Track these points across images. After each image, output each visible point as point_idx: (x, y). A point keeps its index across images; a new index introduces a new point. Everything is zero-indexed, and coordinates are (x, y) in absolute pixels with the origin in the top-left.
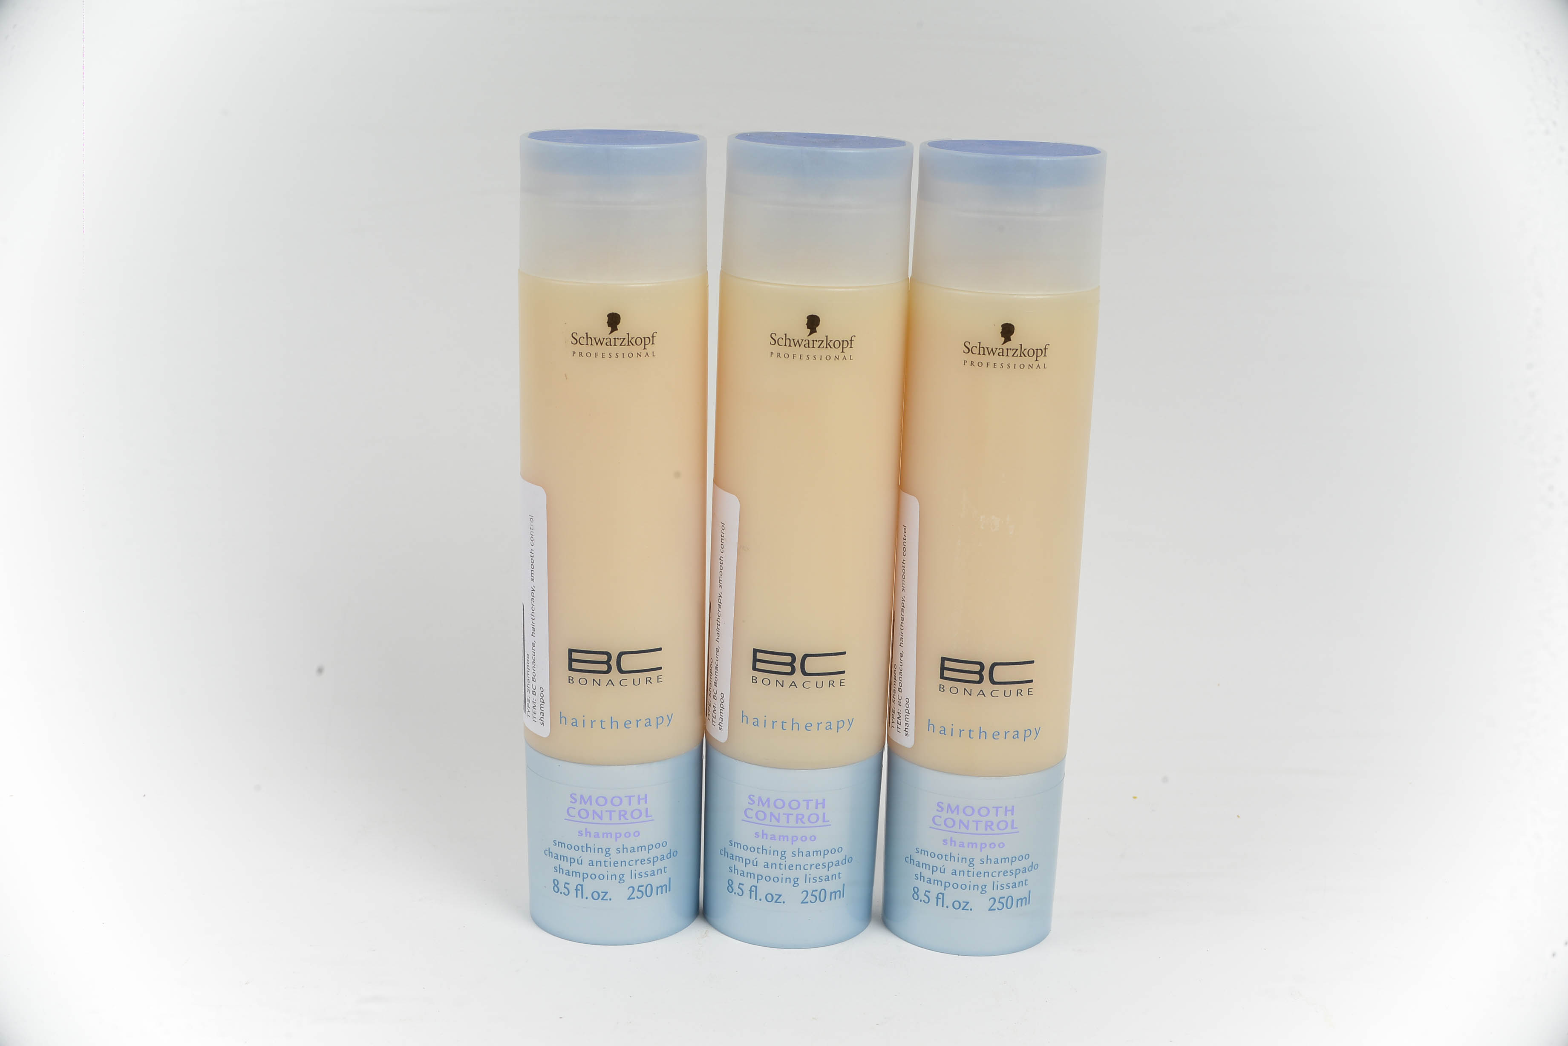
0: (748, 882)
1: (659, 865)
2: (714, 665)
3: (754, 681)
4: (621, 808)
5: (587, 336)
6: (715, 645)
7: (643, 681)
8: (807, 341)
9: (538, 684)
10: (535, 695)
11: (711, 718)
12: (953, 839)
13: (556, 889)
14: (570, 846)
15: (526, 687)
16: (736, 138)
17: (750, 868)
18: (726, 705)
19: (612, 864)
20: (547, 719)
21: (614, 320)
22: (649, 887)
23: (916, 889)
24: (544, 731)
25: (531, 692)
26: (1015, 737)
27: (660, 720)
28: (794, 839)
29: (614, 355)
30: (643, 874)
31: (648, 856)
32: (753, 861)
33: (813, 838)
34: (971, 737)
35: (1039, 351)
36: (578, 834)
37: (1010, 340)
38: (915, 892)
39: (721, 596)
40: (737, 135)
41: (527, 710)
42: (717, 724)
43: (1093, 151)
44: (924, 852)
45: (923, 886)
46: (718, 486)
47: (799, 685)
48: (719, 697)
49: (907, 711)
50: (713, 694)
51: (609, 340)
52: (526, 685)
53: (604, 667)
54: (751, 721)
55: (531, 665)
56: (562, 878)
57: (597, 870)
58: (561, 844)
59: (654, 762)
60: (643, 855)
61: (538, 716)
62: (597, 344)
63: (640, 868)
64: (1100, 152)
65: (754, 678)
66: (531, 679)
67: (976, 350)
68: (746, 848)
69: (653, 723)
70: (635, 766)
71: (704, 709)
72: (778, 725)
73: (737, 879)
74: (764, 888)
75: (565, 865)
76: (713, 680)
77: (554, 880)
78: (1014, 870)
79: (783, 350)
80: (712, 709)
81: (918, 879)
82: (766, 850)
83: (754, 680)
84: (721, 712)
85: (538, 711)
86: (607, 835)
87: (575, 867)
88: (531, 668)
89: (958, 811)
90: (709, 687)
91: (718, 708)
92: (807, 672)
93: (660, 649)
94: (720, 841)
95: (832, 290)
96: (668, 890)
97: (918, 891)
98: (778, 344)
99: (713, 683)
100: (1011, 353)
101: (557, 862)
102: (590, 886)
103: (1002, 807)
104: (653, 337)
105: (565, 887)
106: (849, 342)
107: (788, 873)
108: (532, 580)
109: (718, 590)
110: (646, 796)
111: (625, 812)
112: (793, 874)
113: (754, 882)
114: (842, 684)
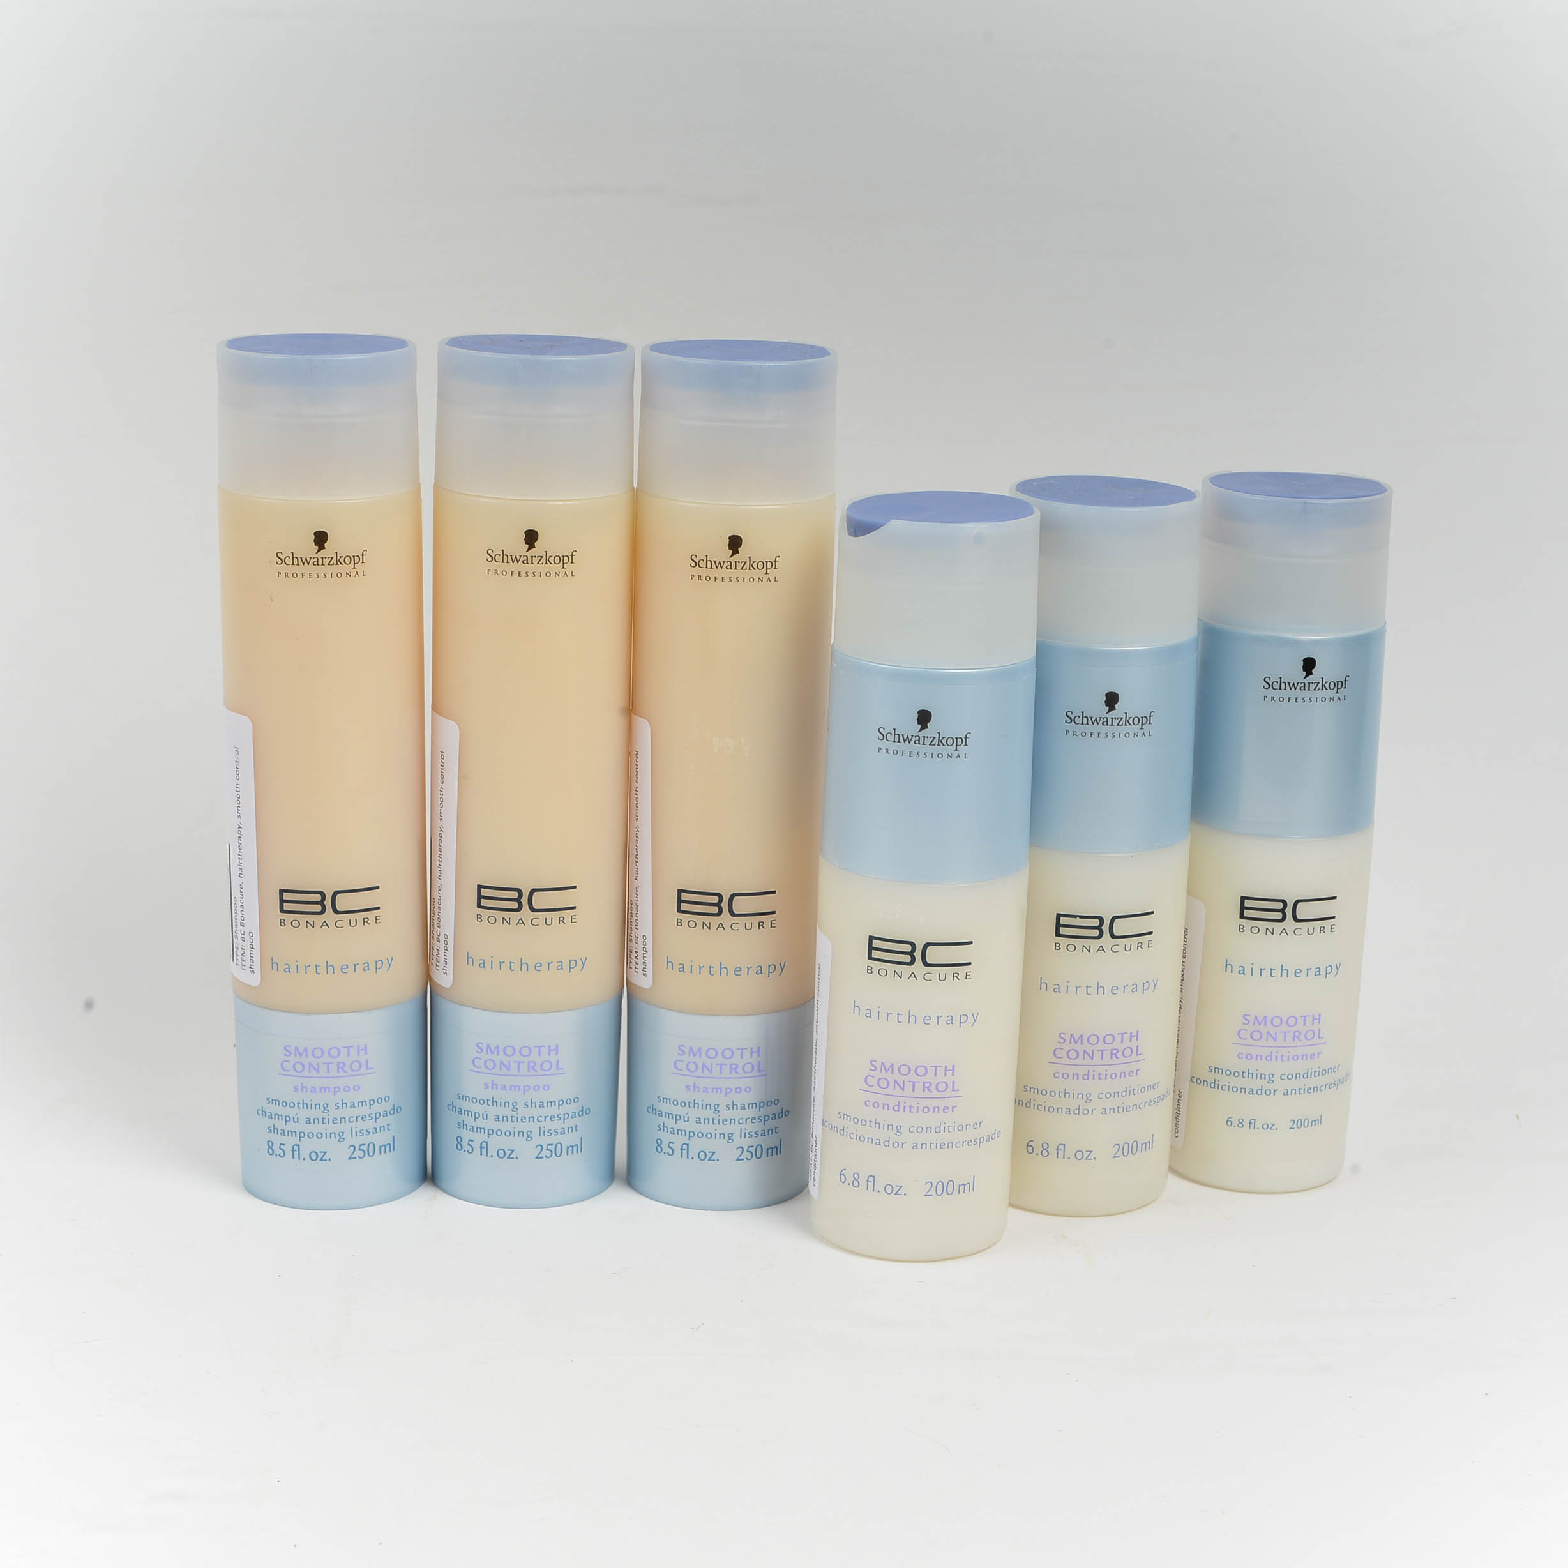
0: (478, 1138)
1: (382, 1121)
2: (437, 905)
4: (339, 1059)
5: (293, 555)
6: (437, 883)
8: (525, 557)
9: (246, 929)
10: (244, 941)
11: (434, 962)
12: (696, 1085)
13: (270, 1151)
14: (285, 1104)
15: (234, 933)
16: (447, 344)
17: (480, 1123)
18: (450, 947)
19: (331, 1121)
20: (257, 967)
21: (321, 539)
22: (371, 1146)
23: (659, 1141)
24: (254, 980)
25: (239, 938)
26: (758, 973)
27: (379, 964)
28: (526, 1089)
29: (321, 575)
30: (364, 1132)
31: (370, 1112)
32: (483, 1115)
33: (547, 1088)
34: (712, 973)
35: (769, 564)
36: (293, 1090)
37: (738, 553)
38: (658, 1145)
39: (442, 831)
40: (447, 340)
41: (235, 959)
42: (441, 968)
43: (823, 352)
44: (667, 1100)
45: (666, 1137)
46: (437, 713)
48: (442, 938)
49: (644, 949)
50: (436, 936)
51: (316, 559)
52: (234, 931)
53: (318, 908)
54: (477, 963)
55: (239, 909)
56: (277, 1139)
57: (315, 1128)
58: (275, 1101)
59: (374, 1009)
61: (248, 963)
62: (304, 564)
63: (361, 1125)
64: (829, 354)
66: (239, 924)
67: (703, 564)
68: (475, 1100)
69: (372, 967)
71: (427, 955)
72: (506, 966)
73: (466, 1135)
74: (495, 1143)
75: (280, 1125)
76: (436, 922)
77: (268, 1142)
78: (763, 1117)
79: (501, 567)
80: (435, 953)
81: (660, 1130)
82: (496, 1102)
83: (479, 918)
84: (445, 956)
85: (247, 957)
86: (324, 1089)
87: (291, 1126)
88: (239, 912)
89: (700, 1053)
90: (432, 928)
91: (442, 951)
92: (535, 908)
94: (447, 1096)
95: (551, 503)
96: (392, 1149)
97: (661, 1143)
98: (495, 560)
99: (435, 925)
100: (739, 566)
101: (270, 1122)
102: (307, 1146)
103: (746, 1048)
104: (363, 555)
105: (280, 1148)
106: (570, 557)
107: (520, 1126)
108: (239, 817)
109: (439, 824)
110: (366, 1046)
111: (344, 1064)
112: (525, 1127)
113: (485, 1137)
114: (573, 921)
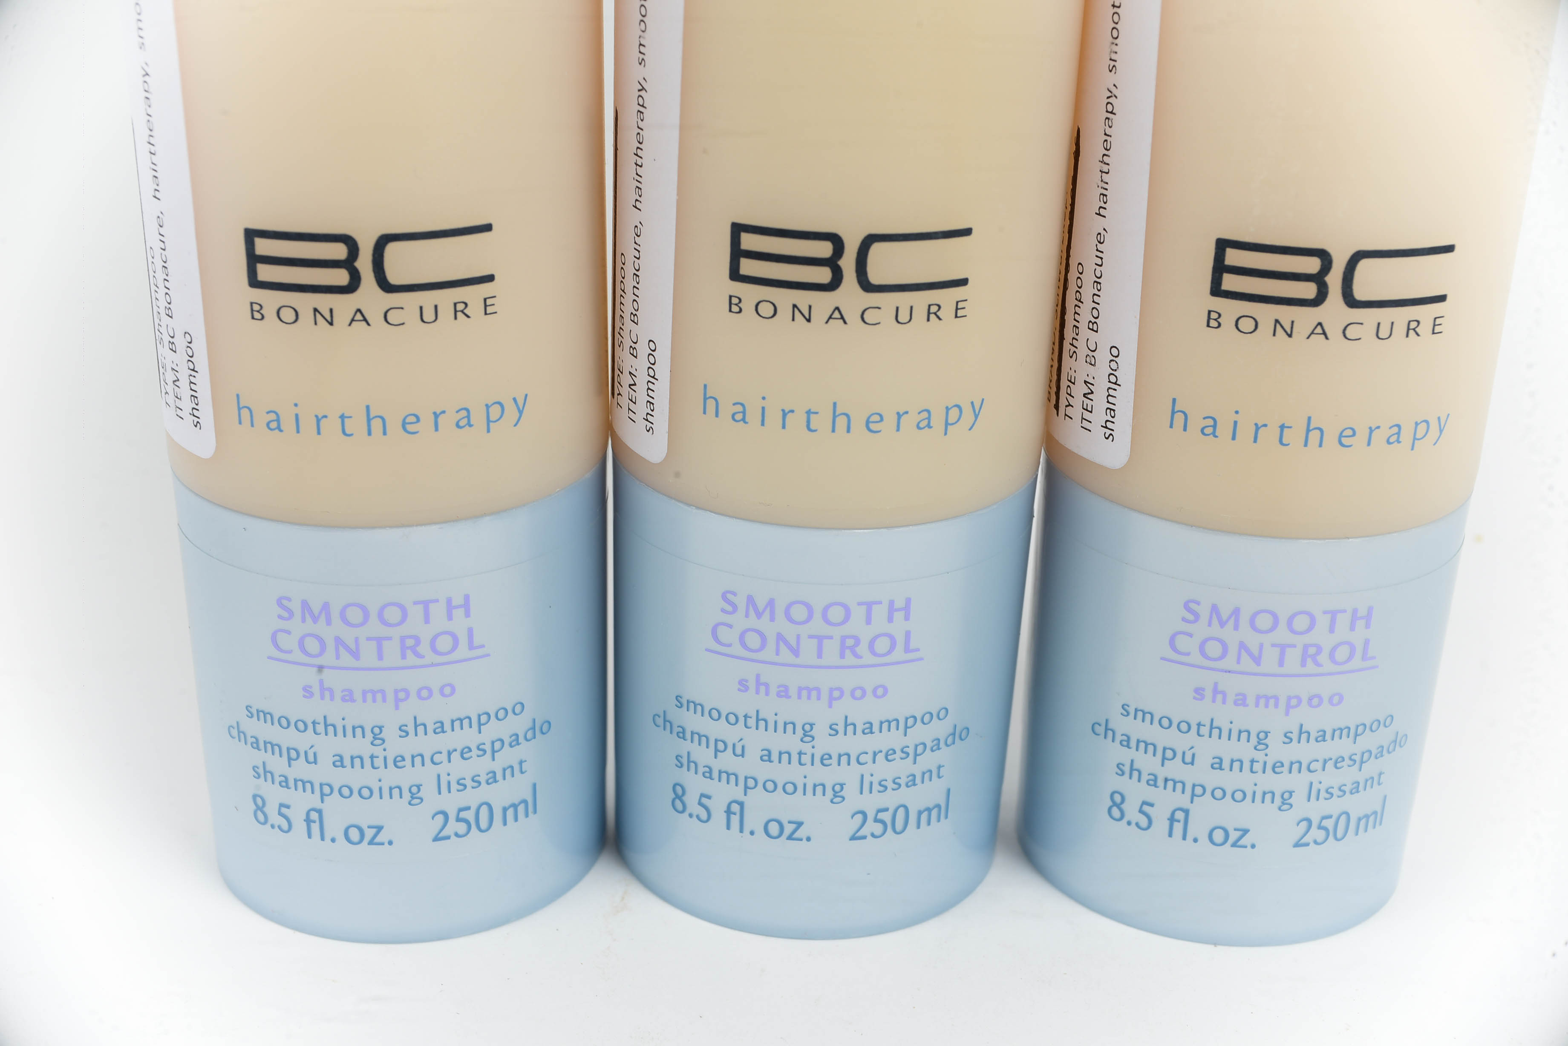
0: (722, 793)
1: (508, 757)
2: (630, 271)
3: (735, 309)
6: (630, 218)
7: (446, 312)
9: (179, 323)
10: (176, 352)
11: (624, 401)
12: (1220, 688)
13: (261, 817)
14: (285, 722)
15: (157, 332)
17: (727, 762)
18: (663, 370)
20: (206, 413)
22: (484, 809)
23: (1118, 798)
24: (203, 444)
25: (164, 345)
26: (1391, 440)
27: (495, 412)
28: (835, 695)
30: (468, 782)
31: (479, 739)
32: (734, 745)
34: (1284, 441)
36: (303, 693)
39: (643, 89)
41: (161, 393)
42: (639, 417)
44: (1144, 715)
45: (1136, 792)
47: (852, 316)
48: (643, 349)
49: (1113, 379)
50: (627, 343)
53: (342, 278)
54: (727, 410)
55: (159, 275)
56: (274, 795)
58: (264, 715)
59: (485, 515)
60: (468, 737)
61: (187, 404)
63: (459, 768)
65: (735, 301)
68: (715, 715)
69: (478, 418)
70: (434, 527)
72: (797, 421)
73: (695, 785)
74: (761, 805)
75: (277, 764)
76: (628, 309)
77: (254, 796)
80: (626, 380)
81: (1121, 774)
82: (765, 721)
83: (734, 304)
84: (649, 389)
85: (185, 393)
86: (374, 694)
87: (300, 770)
88: (159, 283)
90: (618, 324)
91: (642, 380)
92: (872, 281)
93: (488, 228)
99: (627, 316)
101: (258, 757)
105: (280, 814)
107: (818, 773)
108: (142, 46)
109: (636, 73)
110: (467, 598)
111: (418, 641)
112: (829, 775)
113: (737, 793)
114: (960, 313)
